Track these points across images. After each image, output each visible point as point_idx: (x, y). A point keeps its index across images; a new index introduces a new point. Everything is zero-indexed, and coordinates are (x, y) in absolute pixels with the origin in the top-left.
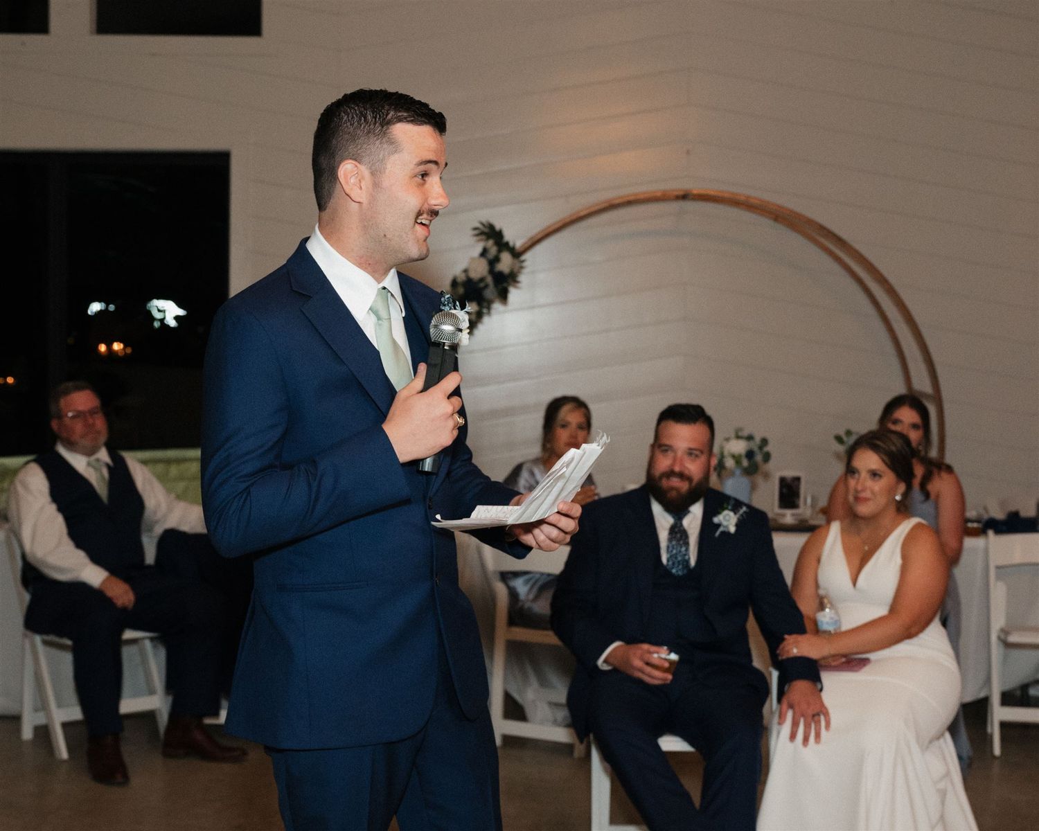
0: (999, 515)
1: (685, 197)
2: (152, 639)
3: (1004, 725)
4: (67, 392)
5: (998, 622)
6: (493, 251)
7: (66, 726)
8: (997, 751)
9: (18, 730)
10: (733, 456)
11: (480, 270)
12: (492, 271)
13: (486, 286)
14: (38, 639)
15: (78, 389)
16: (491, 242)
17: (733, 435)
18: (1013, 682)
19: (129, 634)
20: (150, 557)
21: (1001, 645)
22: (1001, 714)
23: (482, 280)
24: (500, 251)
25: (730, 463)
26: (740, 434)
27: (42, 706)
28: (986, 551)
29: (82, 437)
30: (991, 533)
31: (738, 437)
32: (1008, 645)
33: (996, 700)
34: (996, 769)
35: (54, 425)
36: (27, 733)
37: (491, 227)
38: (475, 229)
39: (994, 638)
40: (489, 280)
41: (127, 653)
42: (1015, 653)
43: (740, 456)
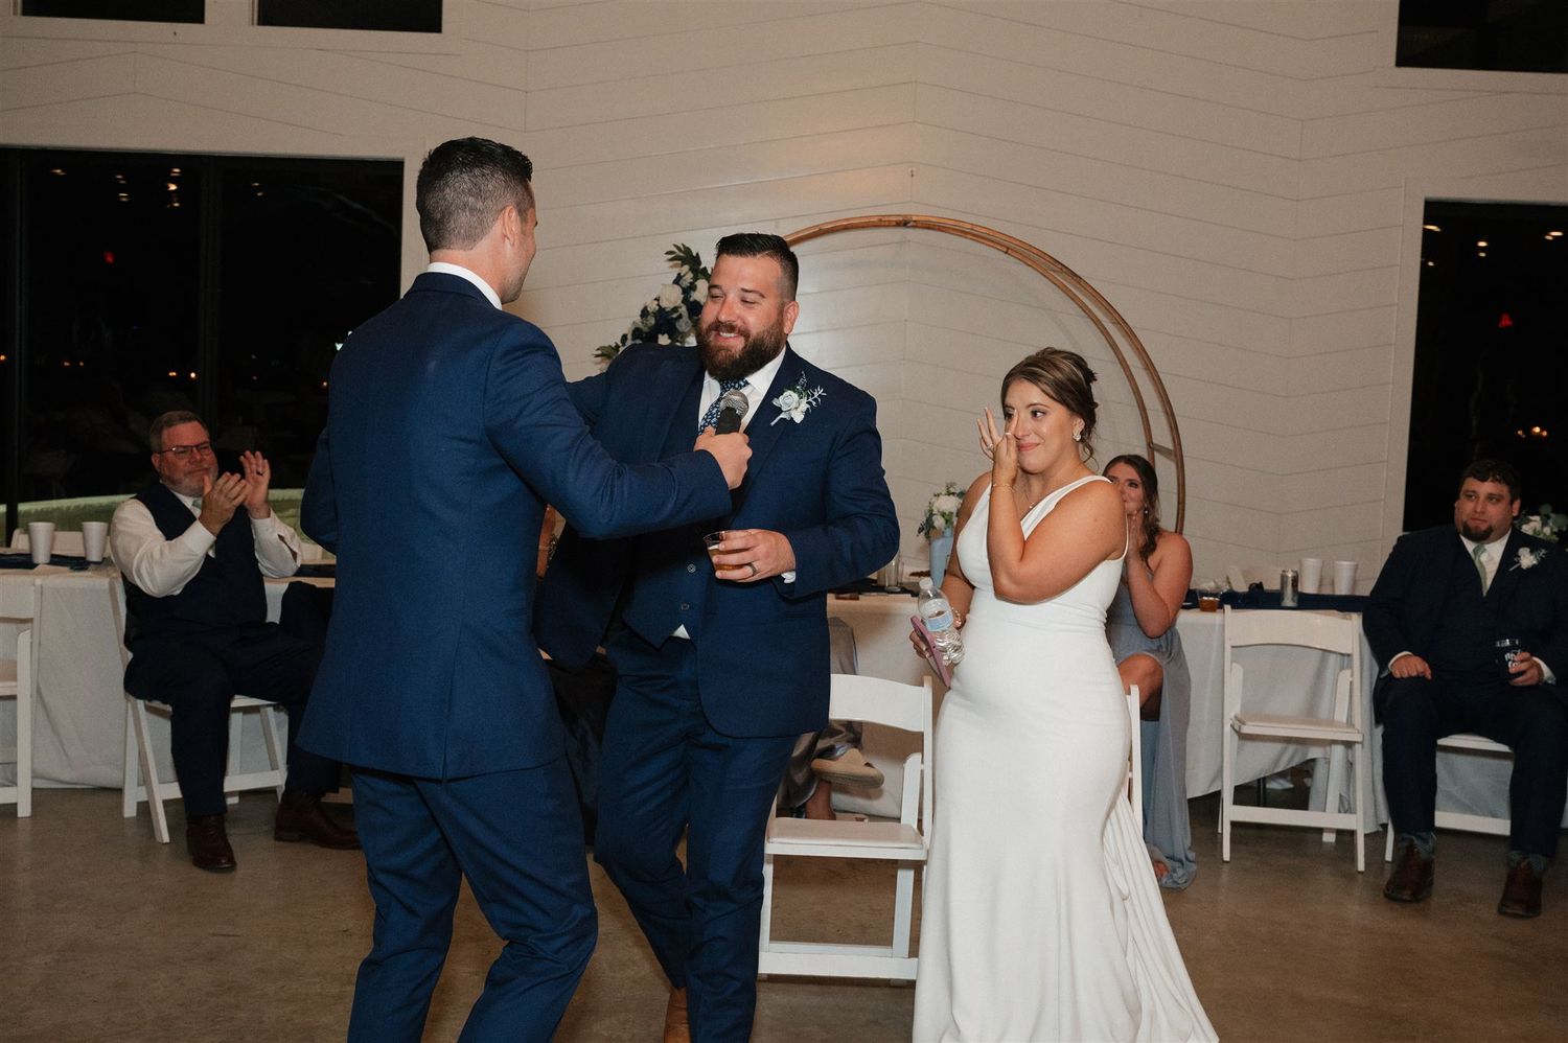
0: (1242, 587)
1: (904, 223)
2: (274, 706)
3: (1234, 824)
4: (170, 424)
5: (1233, 709)
6: (689, 277)
7: (166, 803)
8: (1227, 856)
9: (120, 806)
10: (943, 515)
11: (672, 298)
12: (685, 301)
13: (680, 316)
14: (141, 704)
15: (184, 420)
16: (686, 268)
17: (944, 492)
18: (1248, 776)
19: (239, 701)
20: (274, 614)
21: (1236, 736)
22: (1232, 812)
23: (675, 309)
24: (696, 278)
25: (939, 522)
26: (952, 490)
27: (145, 781)
28: (1223, 626)
29: (188, 474)
30: (1227, 607)
31: (949, 494)
32: (1244, 737)
33: (1228, 796)
34: (1225, 876)
35: (155, 460)
36: (130, 811)
37: (687, 251)
38: (669, 253)
39: (1227, 728)
40: (683, 310)
41: (236, 722)
42: (1250, 745)
43: (951, 513)
